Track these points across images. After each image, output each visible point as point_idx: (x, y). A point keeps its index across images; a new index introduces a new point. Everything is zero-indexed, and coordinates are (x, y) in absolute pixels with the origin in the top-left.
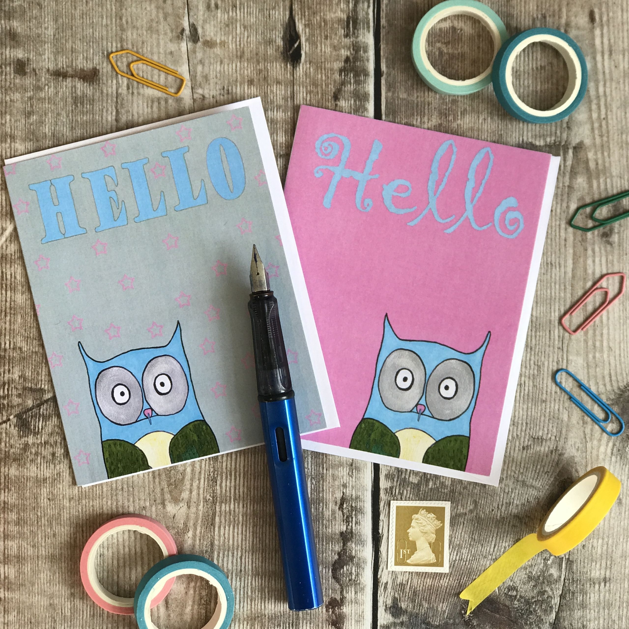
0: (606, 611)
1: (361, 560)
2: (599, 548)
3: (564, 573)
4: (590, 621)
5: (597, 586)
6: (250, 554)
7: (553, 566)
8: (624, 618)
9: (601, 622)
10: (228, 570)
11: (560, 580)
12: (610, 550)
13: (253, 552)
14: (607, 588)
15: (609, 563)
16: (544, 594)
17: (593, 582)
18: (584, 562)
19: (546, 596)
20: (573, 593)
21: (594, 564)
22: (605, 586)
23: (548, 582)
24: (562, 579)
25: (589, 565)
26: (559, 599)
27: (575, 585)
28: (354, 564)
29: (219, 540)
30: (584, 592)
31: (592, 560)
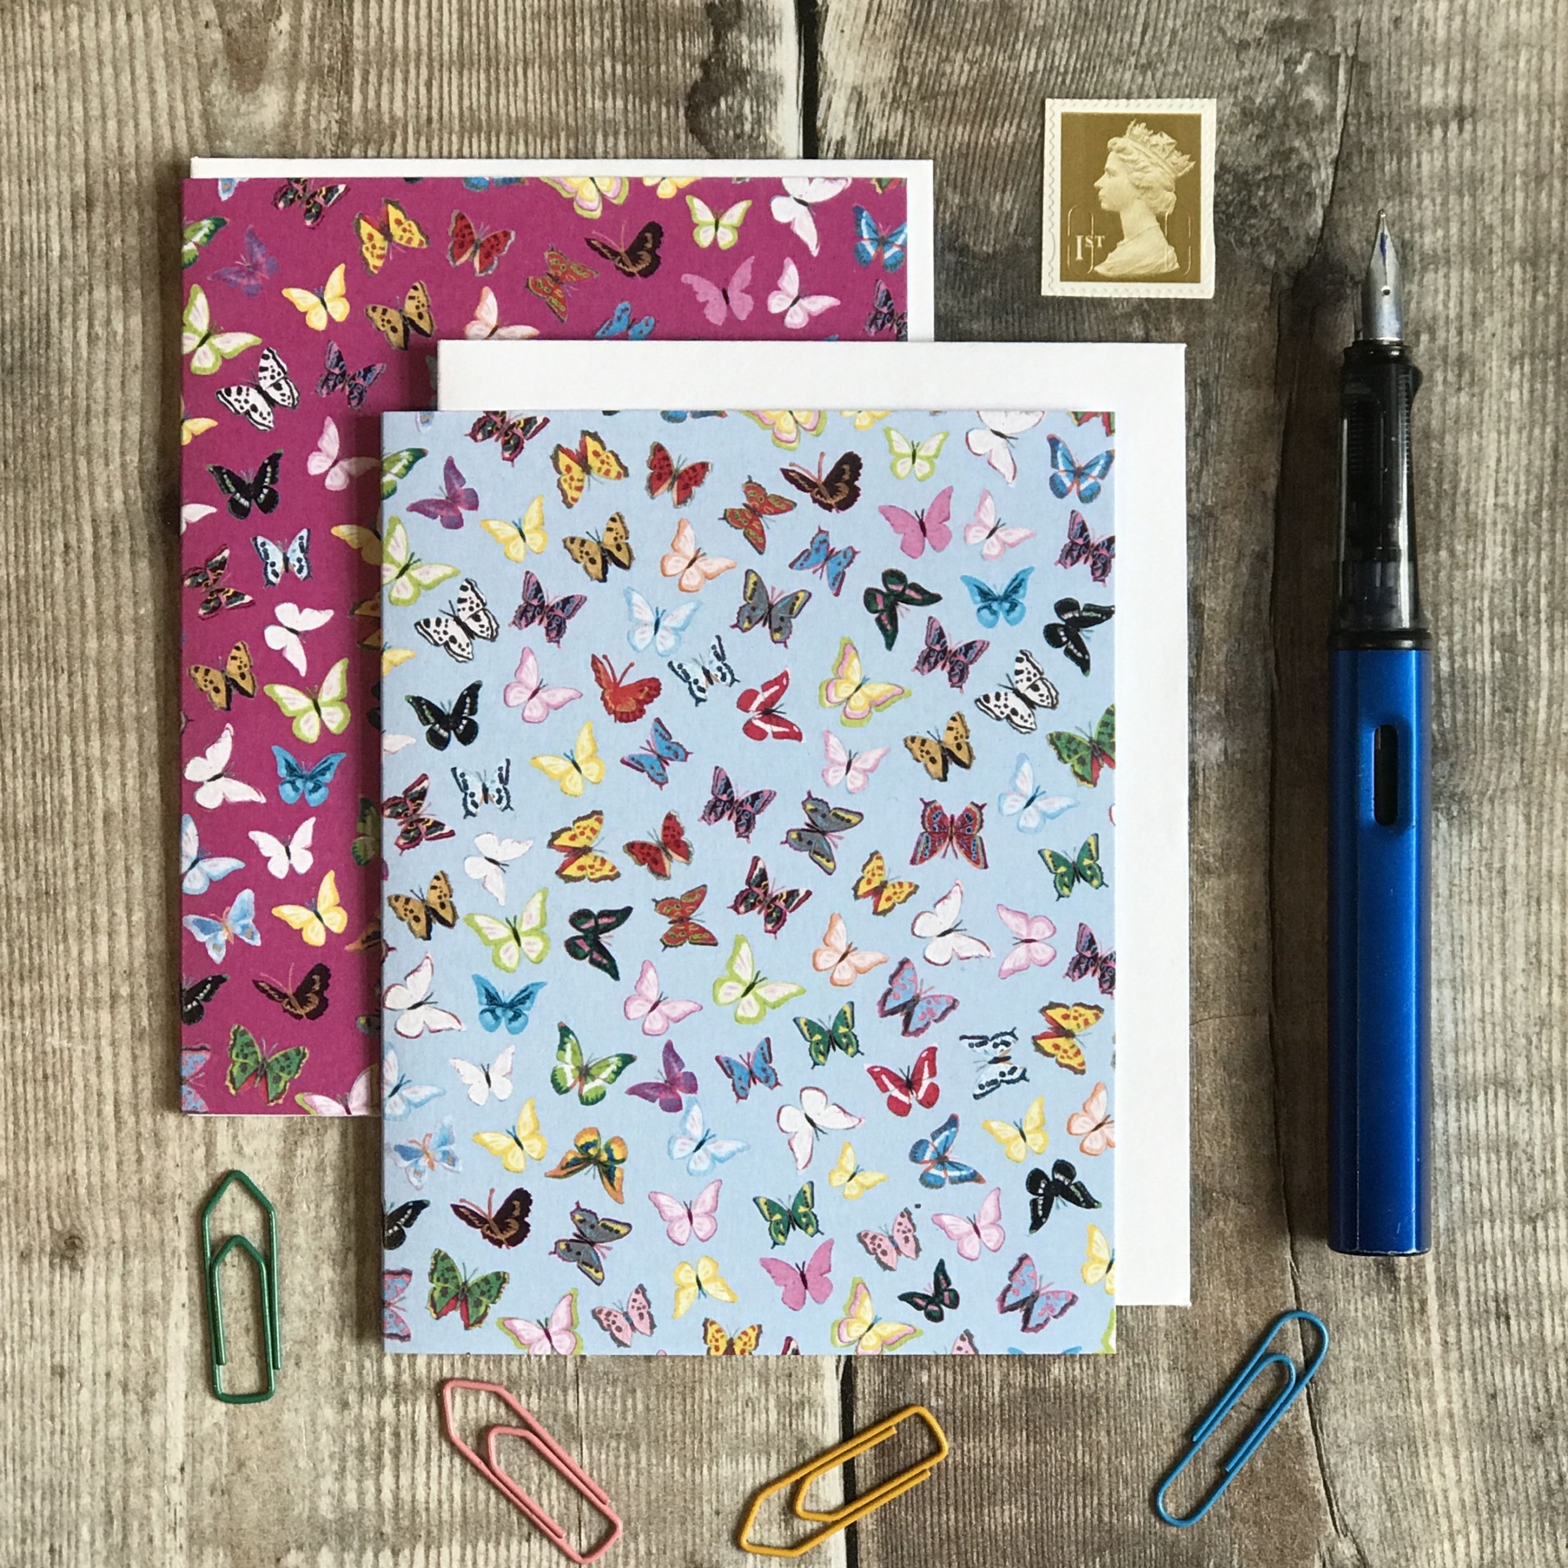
0: (1467, 199)
1: (768, 80)
2: (1440, 23)
3: (1342, 97)
4: (1421, 228)
5: (1438, 132)
6: (455, 72)
7: (1313, 78)
8: (1517, 218)
9: (1454, 229)
10: (392, 118)
11: (1333, 117)
12: (1471, 30)
13: (462, 66)
14: (1467, 135)
15: (1469, 65)
16: (1288, 159)
17: (1425, 119)
18: (1399, 65)
19: (1294, 164)
20: (1371, 152)
21: (1427, 69)
22: (1461, 129)
23: (1298, 124)
24: (1339, 113)
25: (1414, 74)
26: (1330, 171)
27: (1376, 130)
28: (747, 92)
29: (366, 38)
30: (1400, 150)
31: (1422, 60)
